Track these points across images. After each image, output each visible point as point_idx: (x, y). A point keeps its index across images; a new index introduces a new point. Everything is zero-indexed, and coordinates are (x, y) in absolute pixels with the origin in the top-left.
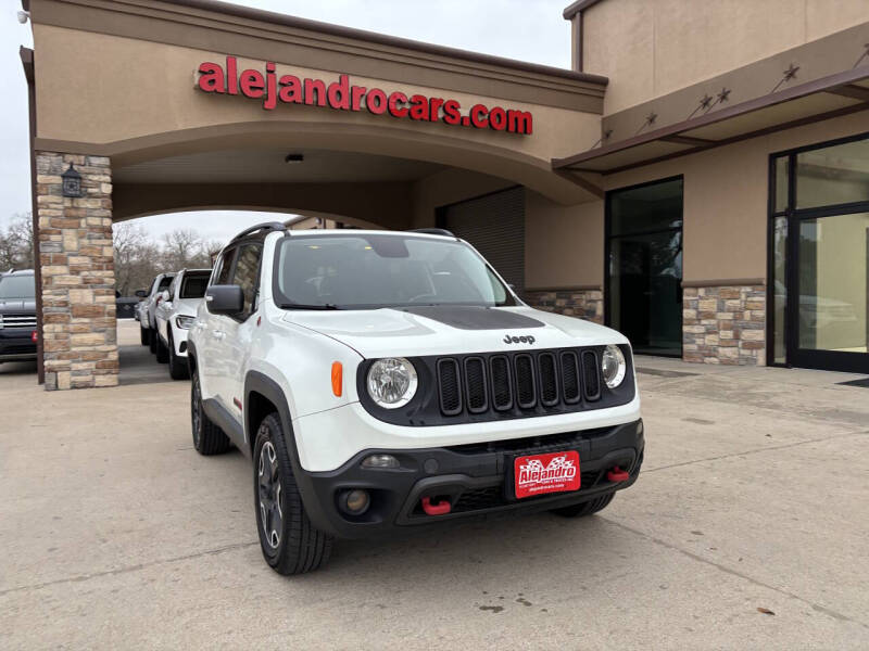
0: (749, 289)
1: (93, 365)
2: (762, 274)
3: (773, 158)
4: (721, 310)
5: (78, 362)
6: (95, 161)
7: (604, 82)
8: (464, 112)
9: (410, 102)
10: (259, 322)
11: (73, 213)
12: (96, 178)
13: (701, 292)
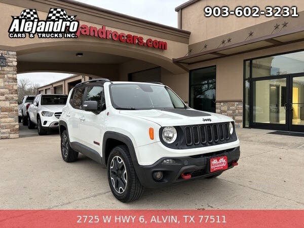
0: (237, 103)
1: (9, 130)
2: (242, 98)
3: (245, 61)
4: (228, 110)
5: (3, 129)
6: (11, 53)
7: (189, 33)
8: (145, 41)
9: (127, 37)
10: (108, 114)
11: (2, 72)
12: (11, 59)
13: (222, 104)
